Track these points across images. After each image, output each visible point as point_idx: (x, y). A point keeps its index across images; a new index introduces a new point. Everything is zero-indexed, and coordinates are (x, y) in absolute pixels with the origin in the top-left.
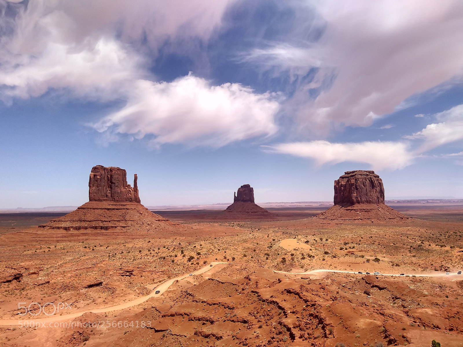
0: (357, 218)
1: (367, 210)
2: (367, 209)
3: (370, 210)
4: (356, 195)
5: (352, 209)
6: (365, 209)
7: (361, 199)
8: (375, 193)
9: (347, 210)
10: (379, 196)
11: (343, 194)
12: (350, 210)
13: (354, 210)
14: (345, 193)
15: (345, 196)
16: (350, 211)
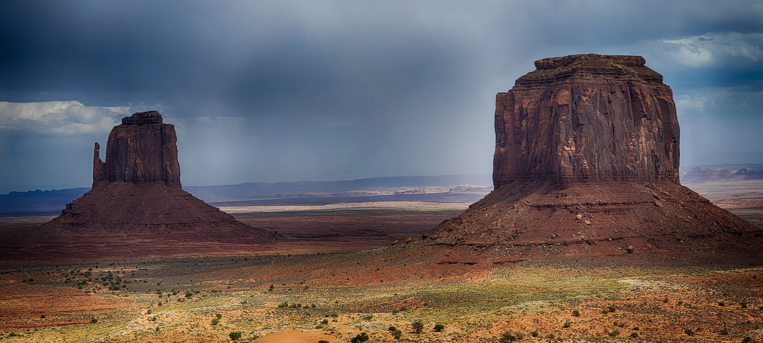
0: (575, 237)
1: (613, 207)
2: (614, 201)
3: (622, 207)
4: (573, 149)
5: (559, 206)
6: (605, 204)
7: (591, 164)
8: (644, 139)
9: (538, 207)
10: (660, 154)
11: (528, 148)
12: (548, 206)
13: (566, 207)
14: (537, 143)
15: (533, 155)
16: (549, 210)
